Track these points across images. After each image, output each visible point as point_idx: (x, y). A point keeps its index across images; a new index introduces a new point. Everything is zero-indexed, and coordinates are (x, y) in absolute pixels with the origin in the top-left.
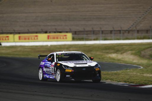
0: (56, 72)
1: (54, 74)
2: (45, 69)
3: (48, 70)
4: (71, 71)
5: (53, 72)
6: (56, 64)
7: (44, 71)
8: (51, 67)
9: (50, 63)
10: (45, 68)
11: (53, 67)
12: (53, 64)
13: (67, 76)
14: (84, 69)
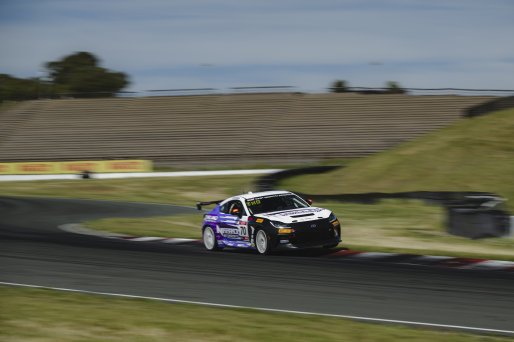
0: (255, 234)
1: (250, 238)
2: (220, 230)
3: (232, 231)
4: (289, 231)
5: (247, 235)
6: (252, 219)
7: (219, 234)
8: (239, 227)
9: (235, 218)
10: (221, 227)
11: (246, 226)
12: (245, 219)
13: (283, 241)
14: (314, 226)
